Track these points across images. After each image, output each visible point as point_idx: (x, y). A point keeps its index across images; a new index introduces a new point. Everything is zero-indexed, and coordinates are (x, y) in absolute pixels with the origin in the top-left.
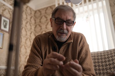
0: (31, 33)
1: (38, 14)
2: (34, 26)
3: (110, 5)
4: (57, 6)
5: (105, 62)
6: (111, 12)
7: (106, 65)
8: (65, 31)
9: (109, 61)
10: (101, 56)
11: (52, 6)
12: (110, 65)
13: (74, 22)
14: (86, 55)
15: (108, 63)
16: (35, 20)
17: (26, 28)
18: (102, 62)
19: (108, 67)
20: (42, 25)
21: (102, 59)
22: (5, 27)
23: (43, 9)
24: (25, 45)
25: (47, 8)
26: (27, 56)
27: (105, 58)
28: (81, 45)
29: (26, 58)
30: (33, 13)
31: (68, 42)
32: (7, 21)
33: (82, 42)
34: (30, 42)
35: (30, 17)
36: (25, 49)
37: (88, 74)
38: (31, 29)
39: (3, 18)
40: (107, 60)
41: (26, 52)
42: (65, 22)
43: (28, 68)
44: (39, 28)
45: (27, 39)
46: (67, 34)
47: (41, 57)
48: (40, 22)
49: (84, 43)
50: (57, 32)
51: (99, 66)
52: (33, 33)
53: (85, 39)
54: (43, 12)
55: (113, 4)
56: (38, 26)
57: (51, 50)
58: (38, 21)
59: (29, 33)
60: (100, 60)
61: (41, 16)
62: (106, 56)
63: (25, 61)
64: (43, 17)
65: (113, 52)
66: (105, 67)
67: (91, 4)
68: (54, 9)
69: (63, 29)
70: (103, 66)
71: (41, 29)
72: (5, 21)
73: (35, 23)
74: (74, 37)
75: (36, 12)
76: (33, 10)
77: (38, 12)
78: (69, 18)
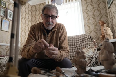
0: (29, 22)
1: (34, 8)
2: (31, 17)
3: (82, 6)
4: (47, 3)
5: (77, 42)
6: (83, 10)
7: (77, 45)
8: (51, 23)
9: (79, 42)
10: (75, 39)
11: (44, 3)
12: (79, 44)
13: (56, 16)
14: (65, 38)
15: (78, 43)
16: (32, 13)
17: (25, 18)
18: (75, 43)
19: (78, 45)
20: (36, 16)
21: (75, 41)
22: (10, 17)
23: (37, 5)
24: (25, 30)
25: (40, 4)
26: (26, 38)
27: (77, 40)
28: (62, 32)
29: (25, 39)
30: (30, 7)
31: (54, 30)
32: (11, 13)
33: (62, 30)
34: (28, 28)
35: (28, 10)
36: (24, 33)
37: (64, 51)
38: (29, 19)
39: (9, 11)
40: (78, 41)
41: (25, 35)
42: (51, 16)
43: (26, 46)
44: (35, 18)
45: (26, 25)
46: (52, 25)
47: (35, 40)
48: (35, 14)
49: (63, 31)
50: (45, 23)
51: (73, 45)
52: (30, 22)
53: (65, 28)
54: (37, 7)
55: (84, 5)
56: (34, 17)
57: (42, 35)
58: (34, 13)
59: (27, 22)
60: (74, 42)
61: (36, 10)
62: (78, 39)
63: (25, 41)
64: (38, 11)
65: (81, 37)
66: (76, 46)
67: (73, 3)
68: (45, 5)
69: (49, 22)
70: (75, 45)
71: (36, 19)
72: (10, 13)
73: (32, 14)
74: (58, 27)
75: (32, 7)
76: (30, 5)
77: (33, 6)
78: (53, 14)
